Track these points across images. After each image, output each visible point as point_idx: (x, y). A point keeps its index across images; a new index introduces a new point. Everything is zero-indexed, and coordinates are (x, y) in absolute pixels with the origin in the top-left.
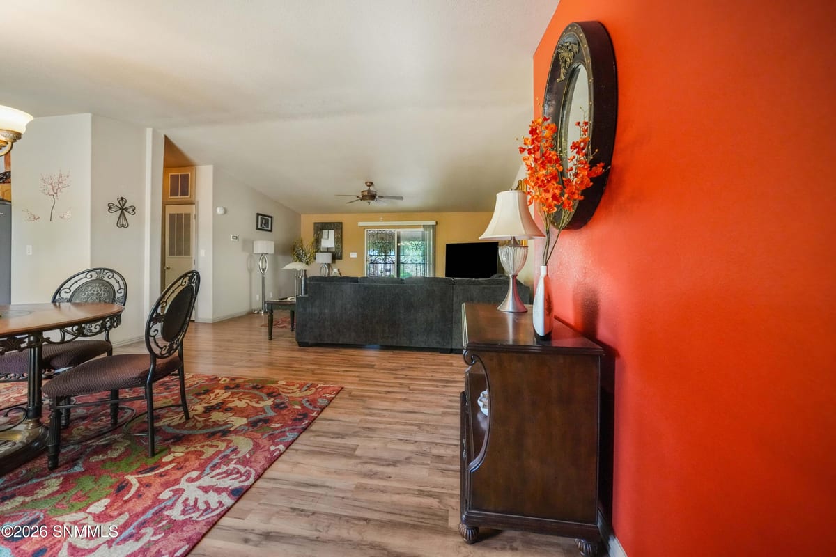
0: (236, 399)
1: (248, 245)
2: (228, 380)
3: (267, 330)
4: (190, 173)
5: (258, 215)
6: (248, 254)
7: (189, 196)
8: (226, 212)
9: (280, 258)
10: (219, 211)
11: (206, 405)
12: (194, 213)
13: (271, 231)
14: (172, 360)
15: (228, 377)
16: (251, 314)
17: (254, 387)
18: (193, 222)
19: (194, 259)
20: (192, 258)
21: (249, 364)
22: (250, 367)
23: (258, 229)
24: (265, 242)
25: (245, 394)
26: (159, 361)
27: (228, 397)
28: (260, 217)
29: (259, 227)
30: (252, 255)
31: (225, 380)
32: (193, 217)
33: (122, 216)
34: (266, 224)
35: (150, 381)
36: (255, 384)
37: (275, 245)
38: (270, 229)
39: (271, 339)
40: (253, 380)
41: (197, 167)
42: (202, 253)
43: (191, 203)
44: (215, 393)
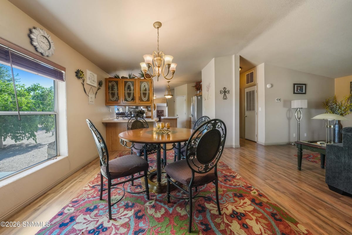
0: (254, 218)
1: (287, 103)
2: (257, 193)
3: (297, 160)
4: (253, 71)
5: (294, 84)
6: (287, 109)
7: (254, 82)
8: (272, 86)
9: (313, 111)
10: (268, 86)
11: (235, 209)
12: (256, 90)
13: (305, 93)
14: (207, 175)
15: (258, 191)
16: (289, 145)
17: (273, 215)
18: (256, 94)
19: (256, 112)
20: (255, 112)
21: (276, 186)
22: (276, 190)
23: (294, 93)
24: (300, 101)
25: (263, 217)
26: (196, 175)
27: (250, 212)
28: (296, 86)
29: (296, 92)
30: (290, 110)
31: (255, 193)
32: (255, 92)
33: (225, 95)
34: (301, 89)
35: (191, 186)
36: (275, 212)
37: (308, 102)
38: (304, 92)
39: (300, 169)
40: (274, 206)
41: (257, 67)
42: (260, 109)
43: (255, 85)
44: (245, 201)
